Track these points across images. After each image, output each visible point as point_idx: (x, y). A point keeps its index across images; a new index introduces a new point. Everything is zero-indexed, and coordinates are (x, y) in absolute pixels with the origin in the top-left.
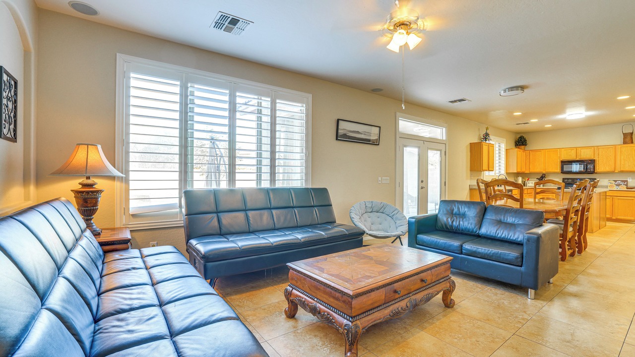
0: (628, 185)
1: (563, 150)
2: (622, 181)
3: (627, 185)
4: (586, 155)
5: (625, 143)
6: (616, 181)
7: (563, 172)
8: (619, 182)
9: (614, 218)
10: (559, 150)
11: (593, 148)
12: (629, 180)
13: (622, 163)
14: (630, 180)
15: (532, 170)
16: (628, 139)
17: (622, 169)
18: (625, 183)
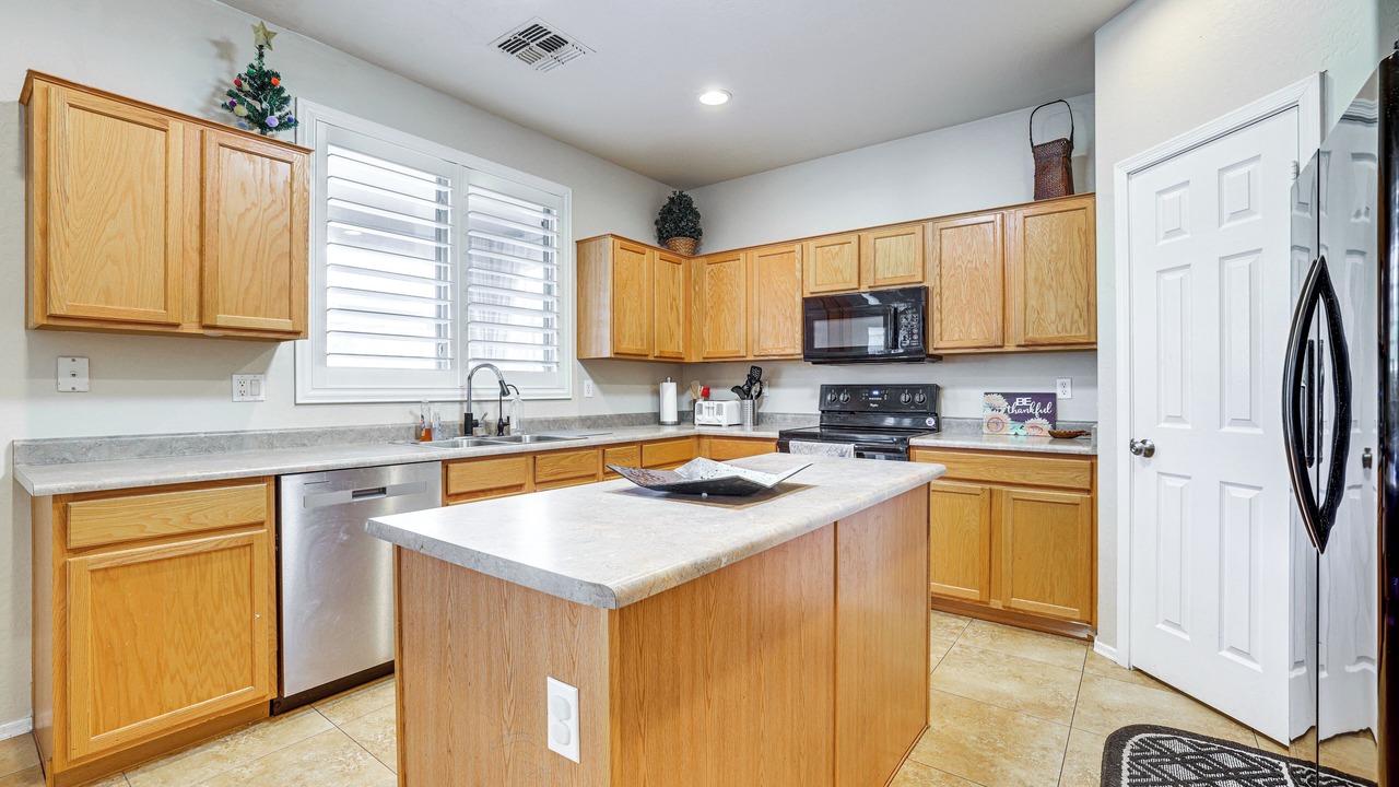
0: (1060, 417)
1: (812, 244)
2: (1036, 397)
3: (1052, 417)
4: (894, 267)
5: (1042, 194)
6: (1010, 397)
7: (814, 355)
8: (1024, 401)
9: (996, 604)
10: (797, 247)
11: (918, 229)
12: (1060, 396)
13: (1032, 302)
14: (1064, 393)
15: (710, 350)
16: (1056, 176)
17: (1033, 335)
18: (1047, 410)
